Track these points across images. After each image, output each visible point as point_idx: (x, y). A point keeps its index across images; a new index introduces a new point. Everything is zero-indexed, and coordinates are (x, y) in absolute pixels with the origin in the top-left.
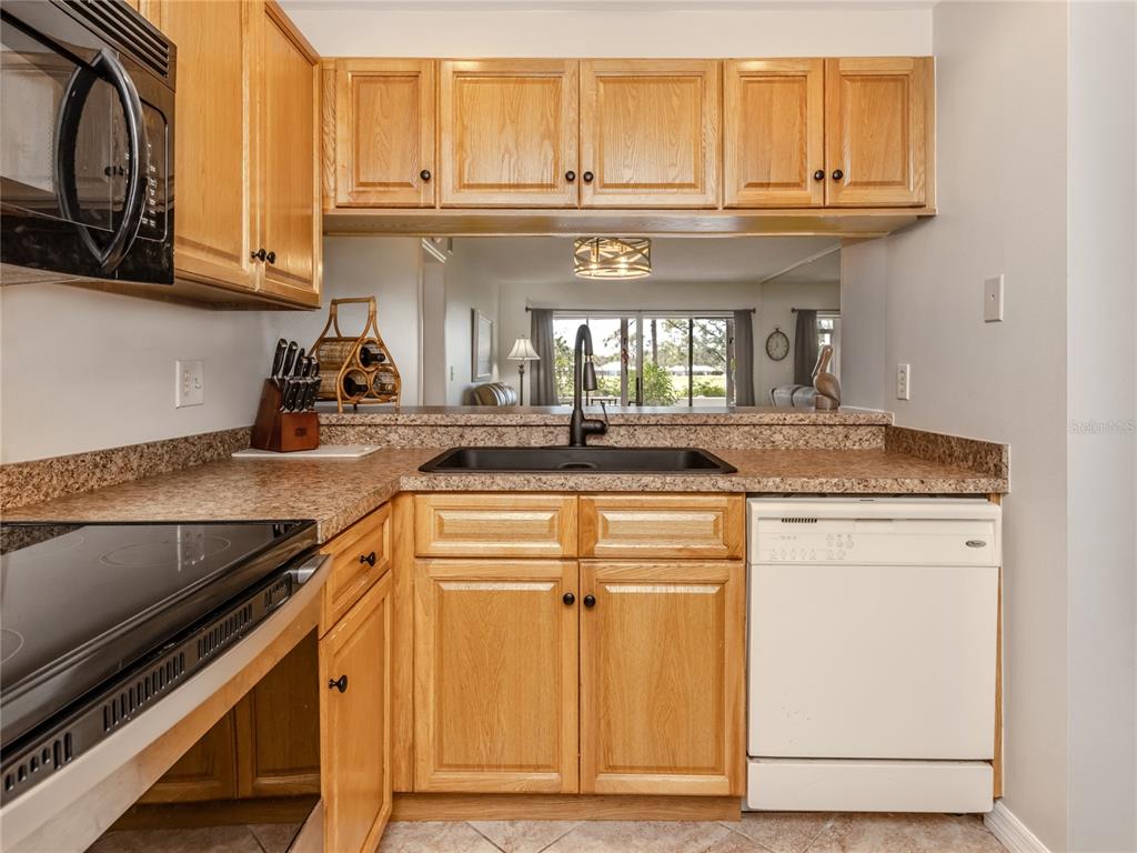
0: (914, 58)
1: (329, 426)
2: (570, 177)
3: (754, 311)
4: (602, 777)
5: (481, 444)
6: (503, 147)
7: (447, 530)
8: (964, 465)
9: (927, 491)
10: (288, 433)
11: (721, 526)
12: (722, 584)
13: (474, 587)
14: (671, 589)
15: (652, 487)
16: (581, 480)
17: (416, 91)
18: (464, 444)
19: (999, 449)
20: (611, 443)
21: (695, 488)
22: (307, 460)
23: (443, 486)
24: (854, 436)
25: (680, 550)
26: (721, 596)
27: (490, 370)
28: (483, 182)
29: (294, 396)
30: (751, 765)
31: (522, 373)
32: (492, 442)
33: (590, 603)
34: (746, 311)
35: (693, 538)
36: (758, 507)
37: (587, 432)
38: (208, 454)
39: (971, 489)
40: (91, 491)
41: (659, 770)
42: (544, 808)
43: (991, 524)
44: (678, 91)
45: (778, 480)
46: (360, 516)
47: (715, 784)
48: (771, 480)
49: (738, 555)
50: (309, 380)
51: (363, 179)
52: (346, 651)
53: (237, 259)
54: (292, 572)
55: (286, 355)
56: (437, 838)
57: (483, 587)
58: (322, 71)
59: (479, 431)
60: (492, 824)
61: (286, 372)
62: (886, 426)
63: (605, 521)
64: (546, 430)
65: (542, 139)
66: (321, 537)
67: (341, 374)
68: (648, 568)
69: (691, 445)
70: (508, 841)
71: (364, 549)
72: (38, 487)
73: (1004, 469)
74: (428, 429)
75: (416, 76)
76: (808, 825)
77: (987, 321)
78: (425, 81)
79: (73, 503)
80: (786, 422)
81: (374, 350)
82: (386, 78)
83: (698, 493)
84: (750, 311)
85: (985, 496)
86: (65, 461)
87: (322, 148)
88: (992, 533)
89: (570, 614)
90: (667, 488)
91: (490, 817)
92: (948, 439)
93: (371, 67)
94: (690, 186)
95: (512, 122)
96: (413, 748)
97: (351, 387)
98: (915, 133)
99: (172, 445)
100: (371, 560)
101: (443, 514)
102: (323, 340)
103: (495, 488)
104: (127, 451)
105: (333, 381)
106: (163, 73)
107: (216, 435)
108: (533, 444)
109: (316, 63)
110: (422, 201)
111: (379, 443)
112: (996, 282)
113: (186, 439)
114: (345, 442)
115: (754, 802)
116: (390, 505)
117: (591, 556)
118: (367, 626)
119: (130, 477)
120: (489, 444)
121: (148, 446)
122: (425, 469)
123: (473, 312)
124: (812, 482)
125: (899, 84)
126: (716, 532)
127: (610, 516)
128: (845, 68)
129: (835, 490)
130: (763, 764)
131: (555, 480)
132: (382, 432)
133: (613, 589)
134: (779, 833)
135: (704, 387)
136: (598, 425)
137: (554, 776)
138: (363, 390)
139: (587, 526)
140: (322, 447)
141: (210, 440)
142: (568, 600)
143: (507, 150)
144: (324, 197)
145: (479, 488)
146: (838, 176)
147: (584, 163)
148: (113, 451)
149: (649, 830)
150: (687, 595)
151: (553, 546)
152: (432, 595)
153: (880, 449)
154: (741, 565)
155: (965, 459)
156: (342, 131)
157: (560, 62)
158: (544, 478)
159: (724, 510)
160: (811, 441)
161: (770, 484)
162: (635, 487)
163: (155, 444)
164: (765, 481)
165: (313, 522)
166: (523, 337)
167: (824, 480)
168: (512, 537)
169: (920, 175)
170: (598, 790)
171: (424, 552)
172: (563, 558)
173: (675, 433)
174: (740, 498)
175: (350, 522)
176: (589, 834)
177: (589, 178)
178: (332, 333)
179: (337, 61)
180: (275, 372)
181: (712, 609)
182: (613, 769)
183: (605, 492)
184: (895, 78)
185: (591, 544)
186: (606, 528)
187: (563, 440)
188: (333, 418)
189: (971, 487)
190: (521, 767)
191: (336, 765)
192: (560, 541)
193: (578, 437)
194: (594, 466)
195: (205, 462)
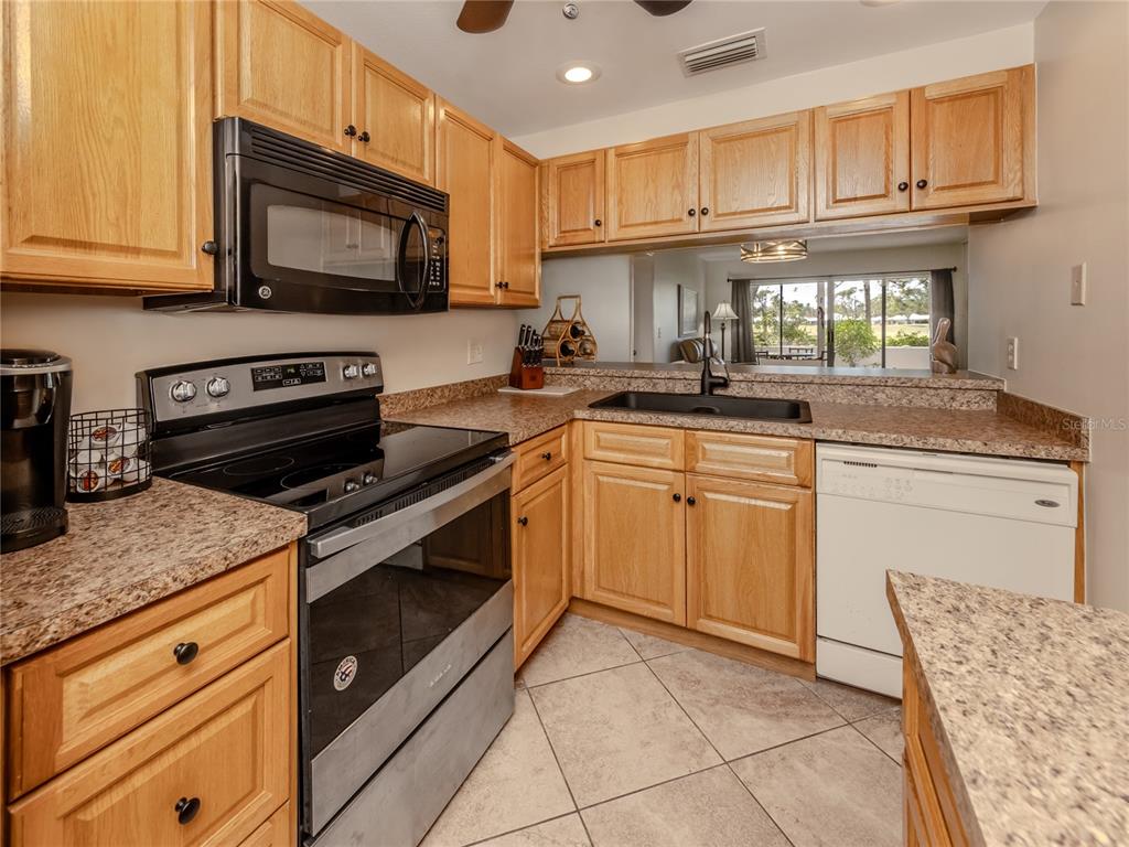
0: (1008, 71)
1: (551, 374)
2: (691, 213)
3: (955, 269)
4: (701, 620)
5: (641, 390)
6: (647, 199)
7: (602, 444)
8: (1054, 433)
9: (990, 452)
10: (526, 379)
11: (793, 461)
12: (794, 503)
13: (618, 481)
14: (753, 502)
15: (737, 429)
16: (687, 421)
17: (594, 169)
18: (631, 389)
19: (1078, 419)
20: (734, 393)
21: (770, 432)
22: (534, 395)
23: (598, 417)
24: (960, 397)
25: (759, 475)
26: (793, 511)
27: (696, 328)
28: (634, 222)
29: (529, 358)
30: (819, 641)
31: (723, 330)
32: (649, 389)
33: (691, 502)
34: (946, 270)
35: (770, 467)
36: (822, 450)
37: (714, 386)
38: (484, 390)
39: (1043, 455)
40: (426, 408)
41: (744, 626)
42: (666, 631)
43: (1066, 488)
44: (775, 140)
45: (840, 431)
46: (540, 432)
47: (790, 648)
48: (835, 431)
49: (807, 484)
50: (537, 348)
51: (563, 229)
52: (531, 505)
53: (488, 289)
54: (492, 458)
55: (525, 334)
56: (597, 631)
57: (624, 482)
58: (541, 167)
59: (640, 381)
60: (632, 633)
61: (526, 344)
62: (998, 391)
63: (704, 448)
64: (686, 382)
65: (673, 189)
66: (511, 442)
67: (559, 343)
68: (733, 485)
69: (800, 399)
70: (639, 645)
71: (544, 450)
72: (403, 405)
73: (1083, 440)
74: (608, 379)
75: (593, 162)
76: (874, 702)
77: (1073, 304)
78: (598, 164)
79: (417, 414)
80: (888, 384)
81: (580, 328)
82: (576, 166)
83: (772, 435)
84: (951, 270)
85: (1067, 463)
86: (414, 392)
87: (541, 210)
88: (1067, 496)
89: (680, 507)
90: (748, 430)
91: (631, 628)
92: (1041, 407)
93: (568, 161)
94: (785, 208)
95: (653, 181)
96: (583, 573)
97: (565, 350)
98: (1010, 135)
99: (466, 385)
100: (548, 457)
101: (600, 434)
102: (552, 322)
103: (630, 421)
104: (442, 388)
105: (553, 347)
106: (443, 210)
107: (489, 379)
108: (677, 391)
109: (537, 164)
110: (597, 239)
111: (579, 386)
112: (1080, 267)
113: (473, 382)
114: (560, 385)
115: (821, 671)
116: (566, 426)
117: (693, 471)
118: (548, 493)
119: (444, 401)
120: (647, 390)
121: (453, 385)
122: (592, 406)
123: (679, 287)
124: (872, 436)
125: (992, 97)
126: (789, 465)
127: (707, 446)
128: (930, 94)
129: (894, 444)
130: (829, 643)
131: (668, 419)
132: (581, 379)
133: (709, 495)
134: (845, 700)
135: (910, 338)
136: (721, 381)
137: (669, 612)
138: (571, 353)
139: (690, 450)
140: (545, 388)
141: (486, 382)
142: (677, 498)
143: (650, 200)
144: (542, 242)
145: (620, 420)
146: (923, 185)
147: (702, 201)
148: (437, 388)
149: (739, 667)
150: (764, 508)
151: (668, 462)
152: (593, 483)
153: (992, 411)
154: (809, 492)
155: (1054, 428)
156: (552, 202)
157: (686, 135)
158: (661, 417)
159: (796, 450)
160: (914, 400)
161: (834, 434)
162: (724, 428)
163: (456, 385)
164: (828, 431)
165: (507, 434)
166: (724, 302)
167: (884, 435)
168: (640, 453)
169: (1015, 173)
170: (699, 629)
171: (588, 456)
172: (674, 470)
173: (786, 388)
174: (809, 442)
175: (532, 435)
176: (694, 657)
177: (704, 212)
178: (558, 317)
179: (548, 161)
180: (520, 343)
181: (785, 522)
182: (710, 617)
183: (703, 429)
184: (986, 93)
185: (694, 463)
186: (704, 454)
187: (697, 390)
188: (553, 370)
189: (1043, 453)
190: (648, 600)
191: (524, 566)
192: (673, 459)
193: (707, 389)
194: (718, 410)
195: (483, 394)
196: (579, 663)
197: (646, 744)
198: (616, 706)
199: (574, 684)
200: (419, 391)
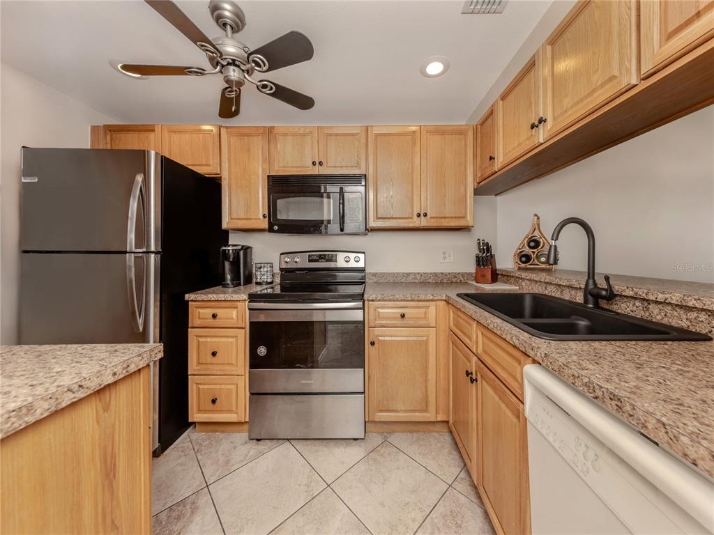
17: (493, 118)
28: (509, 150)
38: (453, 279)
51: (482, 169)
52: (386, 339)
53: (411, 218)
58: (474, 129)
82: (486, 119)
104: (416, 274)
106: (361, 183)
107: (458, 273)
110: (493, 171)
111: (519, 286)
118: (406, 338)
140: (496, 283)
141: (455, 275)
148: (411, 273)
156: (478, 151)
171: (451, 328)
193: (589, 300)
195: (452, 282)
196: (420, 454)
197: (382, 505)
198: (400, 481)
199: (402, 457)
200: (397, 273)
